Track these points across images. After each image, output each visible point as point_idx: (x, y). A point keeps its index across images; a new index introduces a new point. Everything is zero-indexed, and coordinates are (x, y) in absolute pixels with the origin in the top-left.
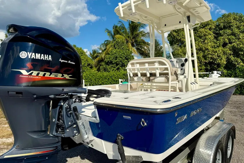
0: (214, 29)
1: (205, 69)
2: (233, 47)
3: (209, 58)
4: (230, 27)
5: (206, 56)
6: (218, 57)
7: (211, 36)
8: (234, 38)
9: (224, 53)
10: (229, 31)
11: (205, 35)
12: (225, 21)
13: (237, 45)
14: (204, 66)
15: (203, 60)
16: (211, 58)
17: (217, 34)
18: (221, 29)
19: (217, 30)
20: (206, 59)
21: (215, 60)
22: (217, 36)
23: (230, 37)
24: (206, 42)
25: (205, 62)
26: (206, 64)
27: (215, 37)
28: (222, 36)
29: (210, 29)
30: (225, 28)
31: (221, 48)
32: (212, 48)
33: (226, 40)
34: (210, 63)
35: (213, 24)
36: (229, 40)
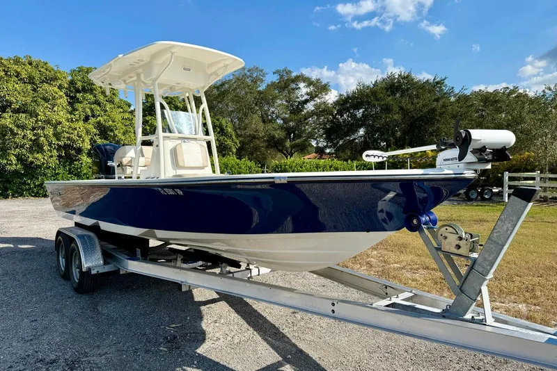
0: (67, 89)
1: (58, 156)
2: (99, 123)
3: (64, 137)
4: (91, 91)
5: (59, 134)
6: (79, 137)
7: (64, 101)
8: (98, 108)
9: (88, 132)
10: (89, 96)
11: (54, 98)
12: (83, 78)
13: (105, 121)
14: (55, 151)
15: (54, 141)
16: (69, 139)
17: (71, 98)
18: (78, 91)
19: (72, 92)
20: (58, 139)
21: (74, 141)
22: (73, 101)
23: (93, 106)
24: (56, 109)
25: (58, 145)
26: (59, 148)
27: (69, 103)
28: (81, 102)
29: (60, 87)
30: (84, 90)
31: (81, 123)
32: (68, 122)
33: (88, 110)
34: (66, 147)
35: (64, 80)
36: (92, 110)
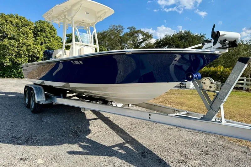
0: (33, 30)
1: (28, 60)
2: (47, 46)
3: (31, 52)
4: (44, 31)
5: (29, 50)
6: (38, 52)
7: (32, 35)
8: (47, 39)
9: (42, 50)
10: (43, 34)
11: (27, 34)
12: (41, 25)
13: (50, 45)
14: (27, 58)
15: (27, 53)
16: (33, 52)
17: (35, 34)
18: (38, 31)
19: (35, 31)
20: (29, 52)
21: (36, 54)
22: (36, 36)
23: (45, 38)
24: (28, 38)
25: (28, 55)
26: (29, 56)
27: (34, 36)
28: (39, 36)
29: (30, 29)
30: (41, 31)
31: (39, 46)
32: (33, 45)
33: (43, 40)
34: (32, 56)
35: (32, 26)
